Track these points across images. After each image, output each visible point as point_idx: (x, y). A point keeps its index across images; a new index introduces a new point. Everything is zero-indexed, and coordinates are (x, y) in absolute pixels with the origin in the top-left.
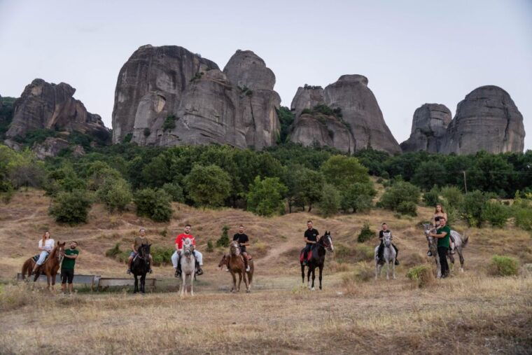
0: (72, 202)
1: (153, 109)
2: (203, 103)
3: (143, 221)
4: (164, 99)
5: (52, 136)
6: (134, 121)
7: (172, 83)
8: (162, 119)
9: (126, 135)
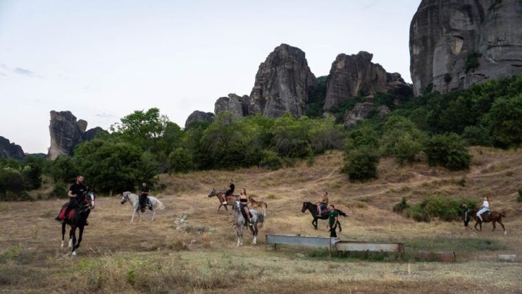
0: (359, 158)
1: (450, 52)
2: (509, 29)
3: (437, 171)
4: (462, 38)
5: (359, 102)
6: (432, 70)
7: (468, 19)
8: (462, 61)
9: (427, 86)
